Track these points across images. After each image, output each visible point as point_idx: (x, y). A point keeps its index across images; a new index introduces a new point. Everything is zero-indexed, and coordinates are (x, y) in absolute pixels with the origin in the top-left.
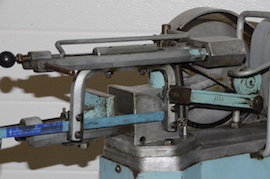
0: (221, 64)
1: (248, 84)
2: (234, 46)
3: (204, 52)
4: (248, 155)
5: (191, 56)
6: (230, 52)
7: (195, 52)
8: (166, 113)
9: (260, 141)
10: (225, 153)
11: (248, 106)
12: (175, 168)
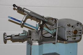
1: (53, 31)
3: (47, 21)
12: (38, 45)
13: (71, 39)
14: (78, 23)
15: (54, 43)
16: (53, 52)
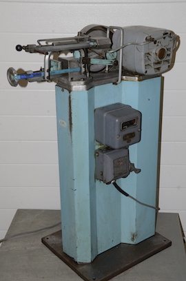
1: (112, 56)
2: (106, 41)
3: (95, 44)
4: (112, 83)
5: (90, 45)
7: (92, 44)
8: (81, 68)
9: (117, 78)
11: (111, 65)
12: (85, 89)
13: (153, 70)
14: (166, 34)
15: (115, 83)
16: (114, 103)
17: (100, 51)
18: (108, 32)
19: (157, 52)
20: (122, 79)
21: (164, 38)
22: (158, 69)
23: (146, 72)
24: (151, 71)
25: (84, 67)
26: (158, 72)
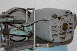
0: (18, 23)
1: (28, 29)
2: (22, 17)
3: (13, 19)
4: (29, 49)
5: (8, 20)
6: (21, 19)
7: (10, 19)
8: (2, 37)
9: (32, 45)
10: (21, 49)
11: (28, 35)
15: (31, 49)
17: (19, 25)
18: (27, 12)
19: (61, 25)
20: (36, 46)
21: (67, 16)
22: (64, 38)
23: (54, 40)
24: (58, 40)
25: (5, 37)
26: (63, 41)
